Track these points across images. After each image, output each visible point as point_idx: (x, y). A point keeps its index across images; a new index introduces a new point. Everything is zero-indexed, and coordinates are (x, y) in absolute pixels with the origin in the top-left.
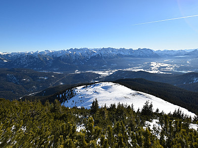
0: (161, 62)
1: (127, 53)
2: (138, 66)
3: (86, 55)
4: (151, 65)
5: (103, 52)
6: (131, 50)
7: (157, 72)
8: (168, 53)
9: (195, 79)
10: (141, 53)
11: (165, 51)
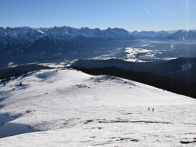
0: (139, 48)
1: (91, 35)
2: (109, 54)
3: (27, 38)
4: (126, 51)
5: (54, 33)
6: (97, 30)
7: (134, 61)
8: (147, 35)
9: (184, 66)
10: (112, 34)
11: (143, 32)
